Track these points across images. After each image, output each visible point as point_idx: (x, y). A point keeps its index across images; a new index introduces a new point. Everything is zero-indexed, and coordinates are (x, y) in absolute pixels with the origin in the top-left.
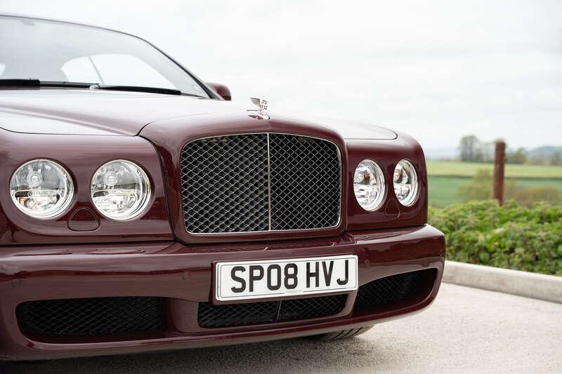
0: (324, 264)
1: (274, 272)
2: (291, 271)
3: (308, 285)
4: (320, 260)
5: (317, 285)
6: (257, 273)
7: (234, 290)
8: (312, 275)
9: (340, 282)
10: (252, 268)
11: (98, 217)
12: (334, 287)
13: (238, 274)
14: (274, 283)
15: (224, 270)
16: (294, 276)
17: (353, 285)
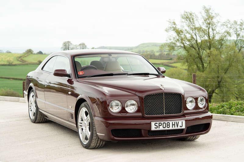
0: (176, 122)
1: (164, 124)
2: (168, 124)
3: (172, 127)
4: (175, 121)
5: (175, 127)
6: (160, 124)
7: (155, 128)
8: (174, 125)
9: (180, 126)
10: (159, 123)
11: (127, 112)
12: (179, 128)
13: (156, 124)
14: (164, 126)
15: (153, 124)
16: (169, 125)
17: (184, 127)
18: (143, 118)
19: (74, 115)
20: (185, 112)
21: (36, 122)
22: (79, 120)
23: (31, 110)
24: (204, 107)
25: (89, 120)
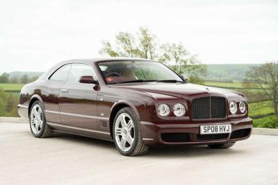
0: (224, 126)
1: (213, 128)
2: (216, 128)
3: (220, 131)
5: (222, 131)
7: (204, 132)
8: (221, 129)
10: (208, 127)
11: (175, 116)
12: (226, 132)
13: (205, 128)
14: (213, 130)
15: (202, 127)
17: (230, 131)
18: (190, 122)
19: (108, 123)
20: (229, 116)
21: (43, 136)
22: (116, 128)
23: (35, 125)
24: (245, 112)
25: (133, 126)
